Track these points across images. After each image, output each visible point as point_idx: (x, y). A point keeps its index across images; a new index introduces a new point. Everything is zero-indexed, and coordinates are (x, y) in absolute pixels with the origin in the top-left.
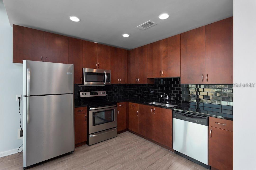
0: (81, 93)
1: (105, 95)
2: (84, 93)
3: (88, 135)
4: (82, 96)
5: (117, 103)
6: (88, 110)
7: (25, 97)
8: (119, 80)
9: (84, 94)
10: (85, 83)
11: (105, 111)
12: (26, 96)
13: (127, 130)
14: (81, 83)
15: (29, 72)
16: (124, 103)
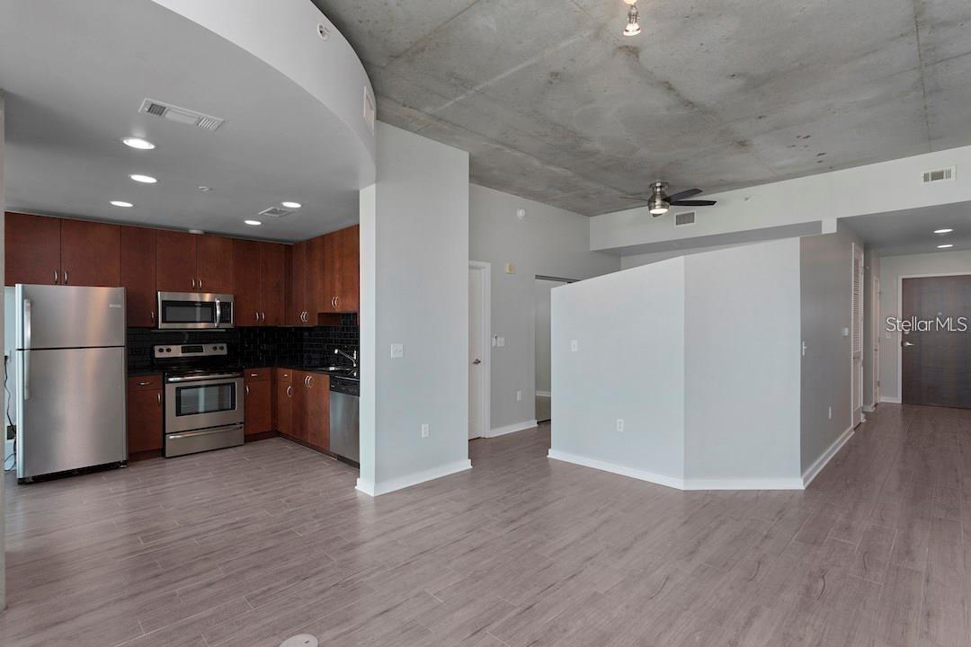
0: (157, 348)
1: (224, 352)
2: (165, 348)
3: (164, 434)
4: (158, 355)
5: (245, 370)
6: (165, 382)
7: (21, 352)
8: (260, 317)
9: (165, 351)
10: (161, 325)
11: (207, 386)
12: (23, 350)
13: (274, 433)
14: (153, 325)
15: (27, 304)
16: (266, 371)
